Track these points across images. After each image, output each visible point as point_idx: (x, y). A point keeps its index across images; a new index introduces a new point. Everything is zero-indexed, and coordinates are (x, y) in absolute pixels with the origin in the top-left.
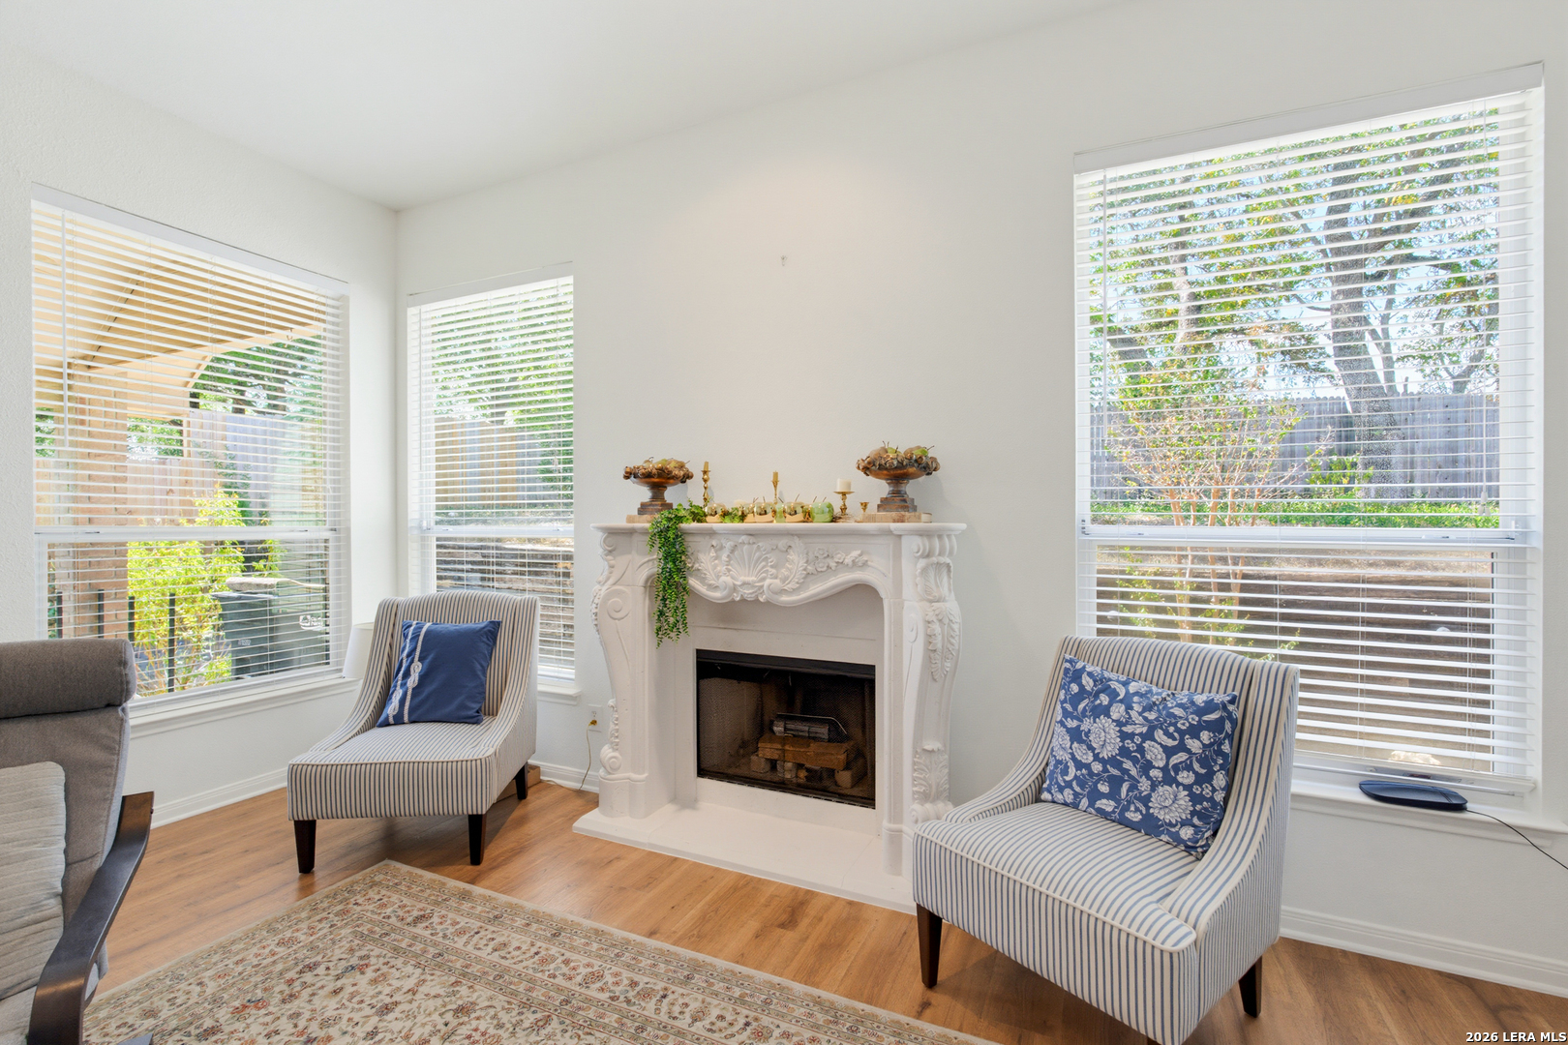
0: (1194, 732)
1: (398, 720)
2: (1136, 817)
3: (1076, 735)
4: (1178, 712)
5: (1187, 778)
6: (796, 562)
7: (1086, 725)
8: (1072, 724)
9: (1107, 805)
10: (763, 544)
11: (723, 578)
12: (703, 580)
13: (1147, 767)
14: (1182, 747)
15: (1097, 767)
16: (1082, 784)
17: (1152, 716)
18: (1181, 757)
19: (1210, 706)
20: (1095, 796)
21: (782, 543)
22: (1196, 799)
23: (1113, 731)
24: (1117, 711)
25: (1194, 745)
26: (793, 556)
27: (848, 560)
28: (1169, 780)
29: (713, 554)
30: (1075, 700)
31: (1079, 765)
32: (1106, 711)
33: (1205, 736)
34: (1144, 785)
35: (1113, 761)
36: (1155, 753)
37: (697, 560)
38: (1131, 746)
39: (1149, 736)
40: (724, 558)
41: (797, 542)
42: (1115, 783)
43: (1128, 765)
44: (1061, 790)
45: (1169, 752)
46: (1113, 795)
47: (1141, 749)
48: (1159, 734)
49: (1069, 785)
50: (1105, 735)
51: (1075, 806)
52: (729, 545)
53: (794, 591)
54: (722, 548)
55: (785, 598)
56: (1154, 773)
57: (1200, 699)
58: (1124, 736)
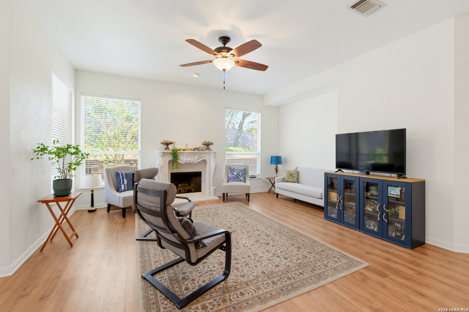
0: (243, 171)
1: (125, 191)
2: (239, 180)
3: (232, 174)
4: (242, 170)
5: (243, 175)
6: (196, 157)
7: (233, 173)
8: (231, 173)
9: (236, 180)
10: (192, 155)
11: (184, 160)
12: (180, 160)
13: (240, 175)
14: (243, 173)
15: (235, 177)
16: (233, 179)
17: (239, 170)
18: (243, 174)
19: (244, 169)
20: (235, 179)
21: (194, 154)
22: (244, 177)
23: (236, 173)
24: (236, 171)
25: (244, 172)
26: (196, 156)
27: (203, 156)
28: (242, 176)
29: (182, 156)
30: (231, 171)
31: (233, 177)
32: (235, 171)
33: (244, 171)
34: (240, 177)
35: (237, 176)
36: (240, 174)
37: (180, 157)
38: (238, 174)
39: (240, 172)
40: (185, 156)
41: (197, 154)
42: (237, 178)
43: (238, 176)
44: (231, 180)
45: (242, 173)
46: (237, 179)
47: (239, 174)
48: (241, 172)
49: (232, 179)
50: (235, 173)
51: (233, 181)
52: (186, 155)
53: (196, 161)
54: (184, 155)
55: (194, 162)
56: (241, 176)
57: (243, 168)
58: (237, 173)
